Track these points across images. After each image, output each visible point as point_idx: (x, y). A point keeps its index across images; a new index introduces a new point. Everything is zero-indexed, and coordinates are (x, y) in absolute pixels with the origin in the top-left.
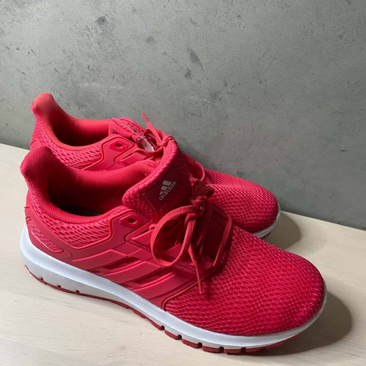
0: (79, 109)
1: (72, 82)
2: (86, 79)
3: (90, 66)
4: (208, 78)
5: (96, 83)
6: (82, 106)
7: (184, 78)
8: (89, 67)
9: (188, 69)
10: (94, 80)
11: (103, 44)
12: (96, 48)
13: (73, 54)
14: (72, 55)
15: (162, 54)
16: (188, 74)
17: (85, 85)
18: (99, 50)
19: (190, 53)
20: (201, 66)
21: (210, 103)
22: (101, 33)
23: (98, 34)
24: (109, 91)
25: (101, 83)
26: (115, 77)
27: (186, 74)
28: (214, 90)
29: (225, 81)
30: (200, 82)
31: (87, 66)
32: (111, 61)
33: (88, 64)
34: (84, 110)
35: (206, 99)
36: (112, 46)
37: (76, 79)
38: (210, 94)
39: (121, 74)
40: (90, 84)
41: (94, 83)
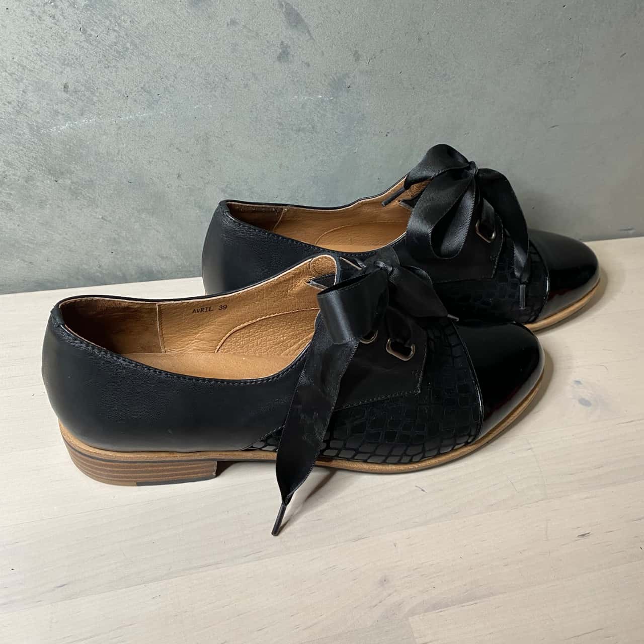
0: (56, 181)
1: (31, 129)
2: (63, 114)
3: (69, 85)
4: (323, 53)
5: (90, 118)
6: (62, 173)
7: (277, 63)
8: (66, 87)
9: (282, 43)
10: (82, 114)
11: (92, 30)
12: (79, 42)
13: (24, 68)
14: (20, 70)
15: (228, 25)
16: (284, 55)
17: (63, 127)
18: (85, 44)
19: (284, 10)
20: (308, 31)
21: (330, 101)
22: (86, 6)
23: (78, 9)
24: (120, 128)
25: (100, 115)
26: (130, 96)
27: (280, 54)
28: (336, 74)
29: (356, 52)
30: (308, 65)
31: (62, 87)
32: (114, 63)
33: (65, 82)
34: (68, 182)
35: (322, 94)
36: (115, 31)
37: (40, 121)
38: (329, 84)
39: (142, 85)
40: (75, 124)
41: (84, 119)
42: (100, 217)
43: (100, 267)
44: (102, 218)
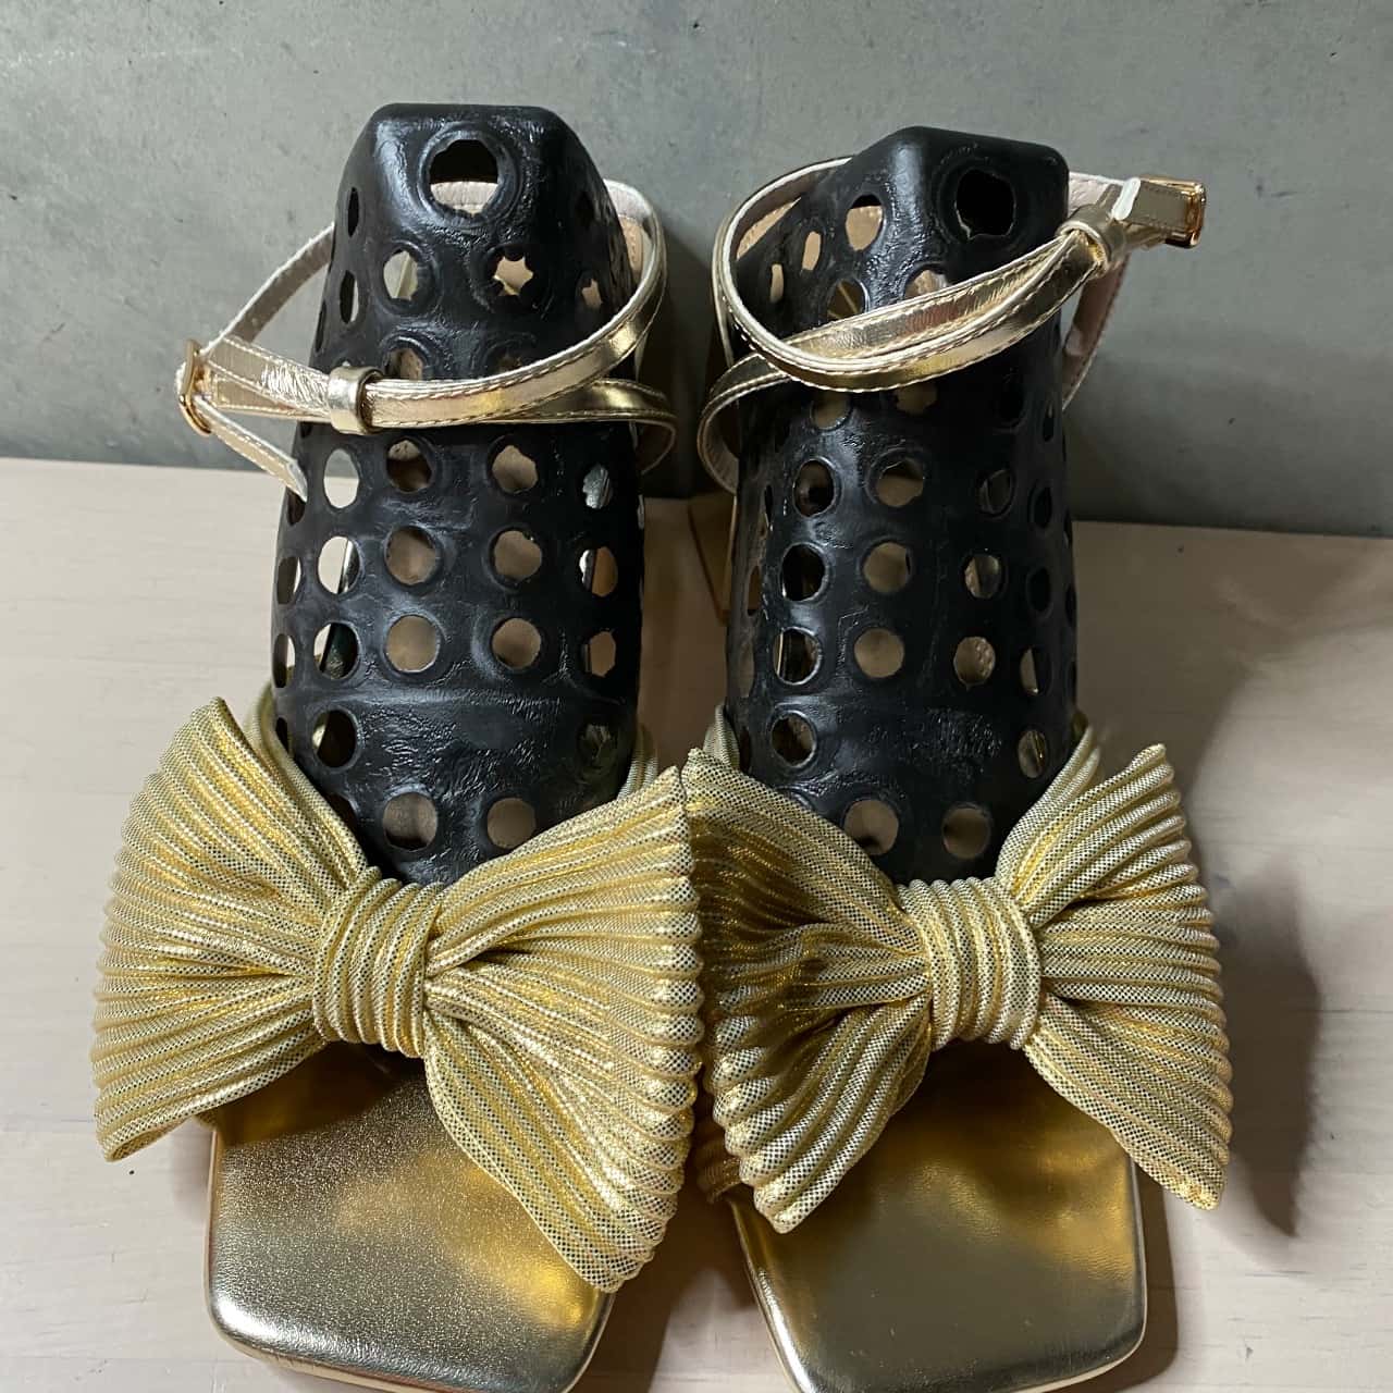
0: (14, 198)
5: (68, 48)
6: (23, 179)
10: (51, 34)
17: (13, 65)
21: (650, 58)
24: (140, 78)
25: (91, 41)
34: (43, 204)
35: (625, 37)
38: (643, 11)
40: (38, 59)
41: (56, 48)
42: (122, 298)
43: (134, 419)
44: (127, 302)
